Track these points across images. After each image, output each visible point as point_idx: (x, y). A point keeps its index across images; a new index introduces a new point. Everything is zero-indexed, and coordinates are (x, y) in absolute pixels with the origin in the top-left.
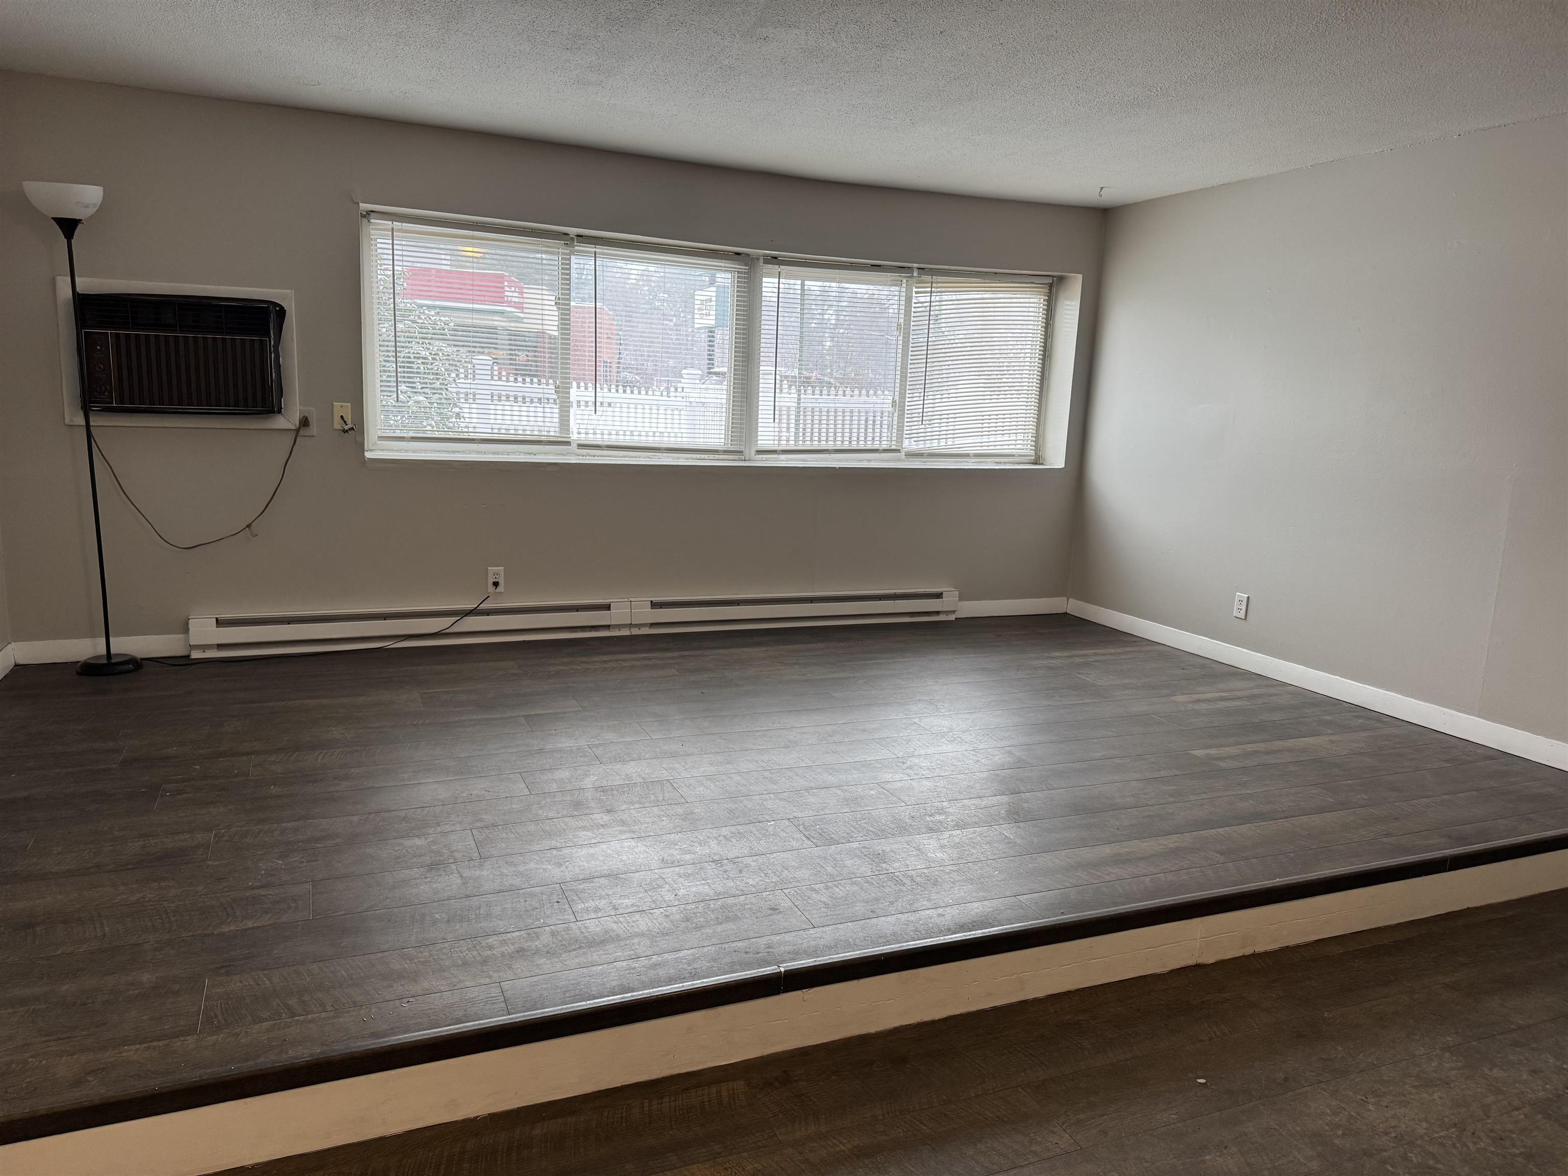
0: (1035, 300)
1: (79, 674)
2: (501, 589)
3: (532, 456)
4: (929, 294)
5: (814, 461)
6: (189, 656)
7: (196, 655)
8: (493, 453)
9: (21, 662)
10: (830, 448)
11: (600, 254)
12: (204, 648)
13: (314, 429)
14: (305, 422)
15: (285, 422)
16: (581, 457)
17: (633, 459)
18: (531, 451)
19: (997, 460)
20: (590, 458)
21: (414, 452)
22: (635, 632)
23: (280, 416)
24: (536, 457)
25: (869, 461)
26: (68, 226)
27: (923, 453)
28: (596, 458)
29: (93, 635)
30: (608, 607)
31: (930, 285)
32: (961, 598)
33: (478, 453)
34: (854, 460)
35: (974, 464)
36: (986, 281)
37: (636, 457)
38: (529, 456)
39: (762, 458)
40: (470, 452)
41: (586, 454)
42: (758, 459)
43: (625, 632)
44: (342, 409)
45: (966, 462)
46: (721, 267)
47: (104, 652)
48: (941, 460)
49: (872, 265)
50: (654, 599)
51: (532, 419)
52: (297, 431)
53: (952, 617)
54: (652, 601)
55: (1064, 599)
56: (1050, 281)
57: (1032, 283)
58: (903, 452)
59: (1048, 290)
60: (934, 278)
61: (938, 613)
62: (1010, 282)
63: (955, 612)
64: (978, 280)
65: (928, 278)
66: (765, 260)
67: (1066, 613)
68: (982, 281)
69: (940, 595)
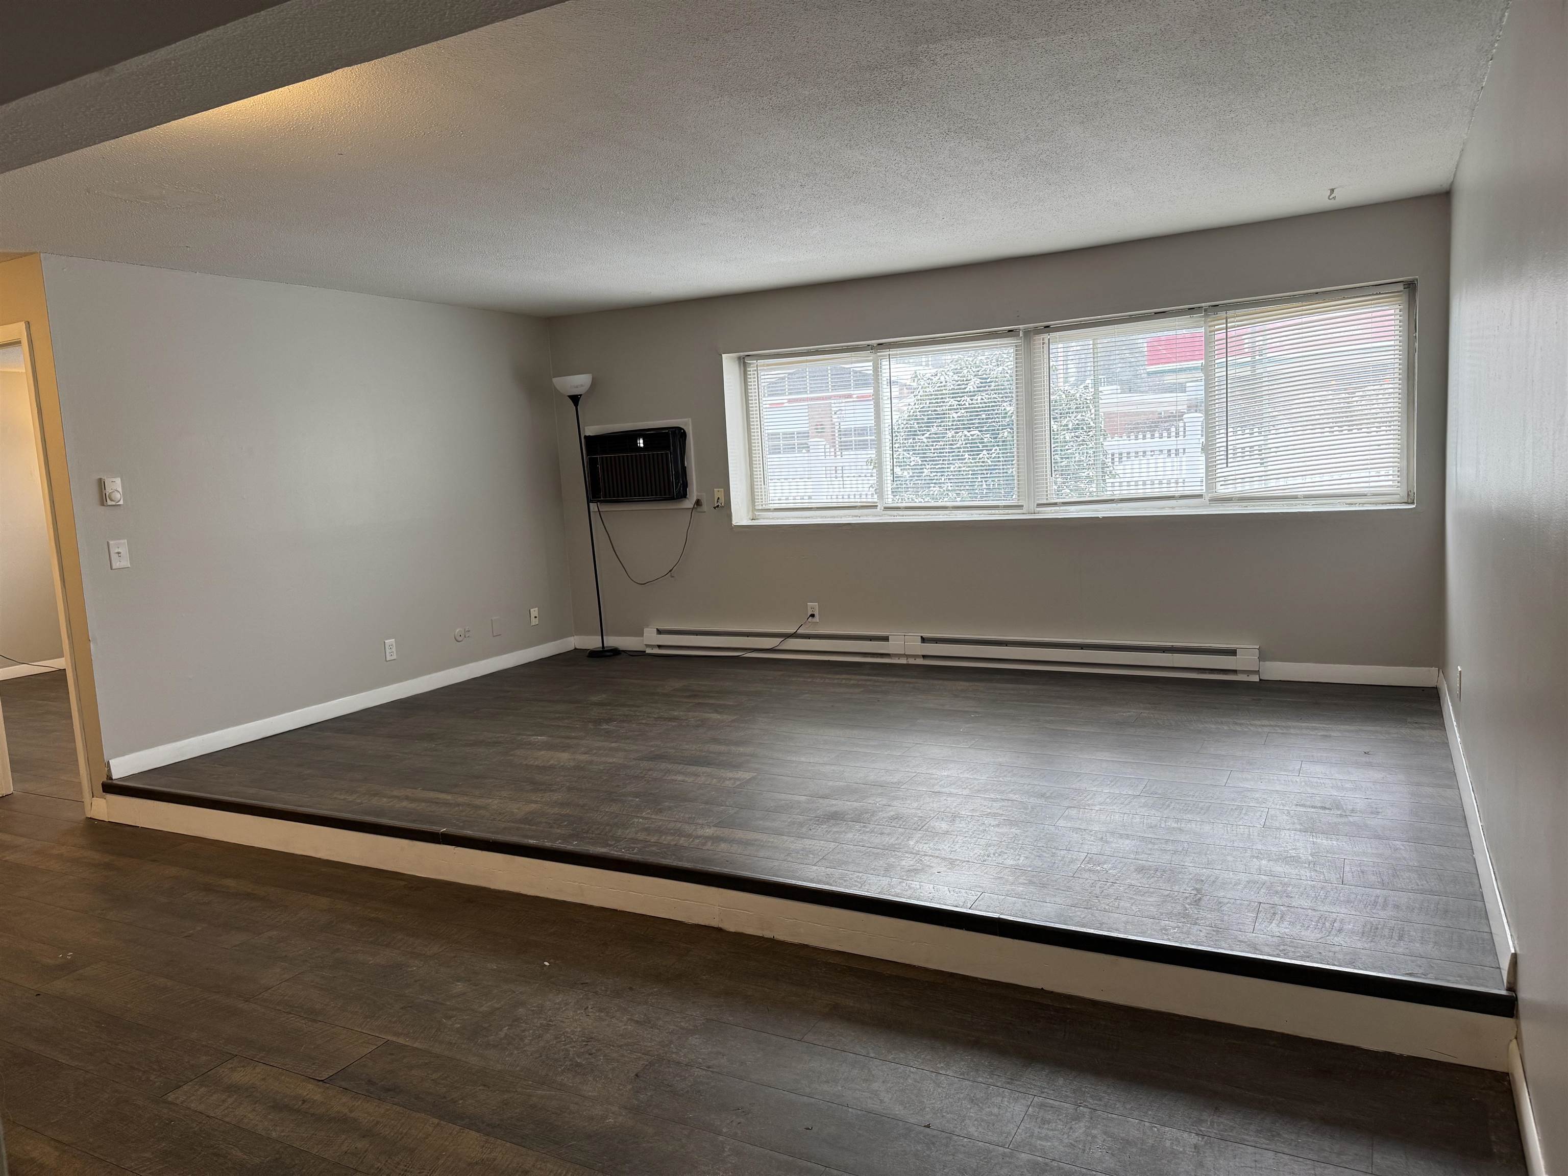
0: (1392, 312)
1: (588, 657)
2: (817, 619)
3: (858, 518)
4: (1225, 331)
5: (1108, 511)
6: (645, 652)
7: (649, 651)
8: (831, 517)
9: (577, 647)
10: (1116, 498)
11: (893, 355)
12: (652, 646)
13: (705, 507)
14: (698, 503)
15: (688, 503)
16: (893, 517)
17: (933, 517)
18: (856, 515)
19: (1349, 501)
20: (900, 517)
21: (782, 519)
22: (912, 661)
23: (687, 500)
24: (861, 518)
25: (1173, 508)
26: (575, 399)
27: (1232, 498)
28: (904, 517)
29: (595, 634)
30: (886, 639)
31: (1225, 321)
32: (1262, 657)
33: (822, 517)
34: (1154, 508)
35: (1315, 506)
36: (1304, 304)
37: (936, 515)
38: (855, 518)
39: (1051, 510)
40: (817, 517)
41: (896, 514)
42: (1047, 512)
43: (903, 661)
44: (719, 493)
45: (1303, 504)
46: (997, 345)
47: (601, 645)
48: (1267, 503)
49: (1155, 313)
50: (925, 635)
51: (831, 490)
52: (693, 509)
53: (1255, 678)
54: (922, 637)
55: (1434, 670)
56: (1401, 287)
57: (1377, 294)
58: (1207, 497)
59: (1405, 298)
60: (1230, 313)
61: (1235, 672)
62: (1344, 298)
63: (1257, 672)
64: (1295, 304)
65: (1223, 314)
66: (1037, 331)
67: (1436, 688)
68: (1300, 304)
69: (1233, 652)
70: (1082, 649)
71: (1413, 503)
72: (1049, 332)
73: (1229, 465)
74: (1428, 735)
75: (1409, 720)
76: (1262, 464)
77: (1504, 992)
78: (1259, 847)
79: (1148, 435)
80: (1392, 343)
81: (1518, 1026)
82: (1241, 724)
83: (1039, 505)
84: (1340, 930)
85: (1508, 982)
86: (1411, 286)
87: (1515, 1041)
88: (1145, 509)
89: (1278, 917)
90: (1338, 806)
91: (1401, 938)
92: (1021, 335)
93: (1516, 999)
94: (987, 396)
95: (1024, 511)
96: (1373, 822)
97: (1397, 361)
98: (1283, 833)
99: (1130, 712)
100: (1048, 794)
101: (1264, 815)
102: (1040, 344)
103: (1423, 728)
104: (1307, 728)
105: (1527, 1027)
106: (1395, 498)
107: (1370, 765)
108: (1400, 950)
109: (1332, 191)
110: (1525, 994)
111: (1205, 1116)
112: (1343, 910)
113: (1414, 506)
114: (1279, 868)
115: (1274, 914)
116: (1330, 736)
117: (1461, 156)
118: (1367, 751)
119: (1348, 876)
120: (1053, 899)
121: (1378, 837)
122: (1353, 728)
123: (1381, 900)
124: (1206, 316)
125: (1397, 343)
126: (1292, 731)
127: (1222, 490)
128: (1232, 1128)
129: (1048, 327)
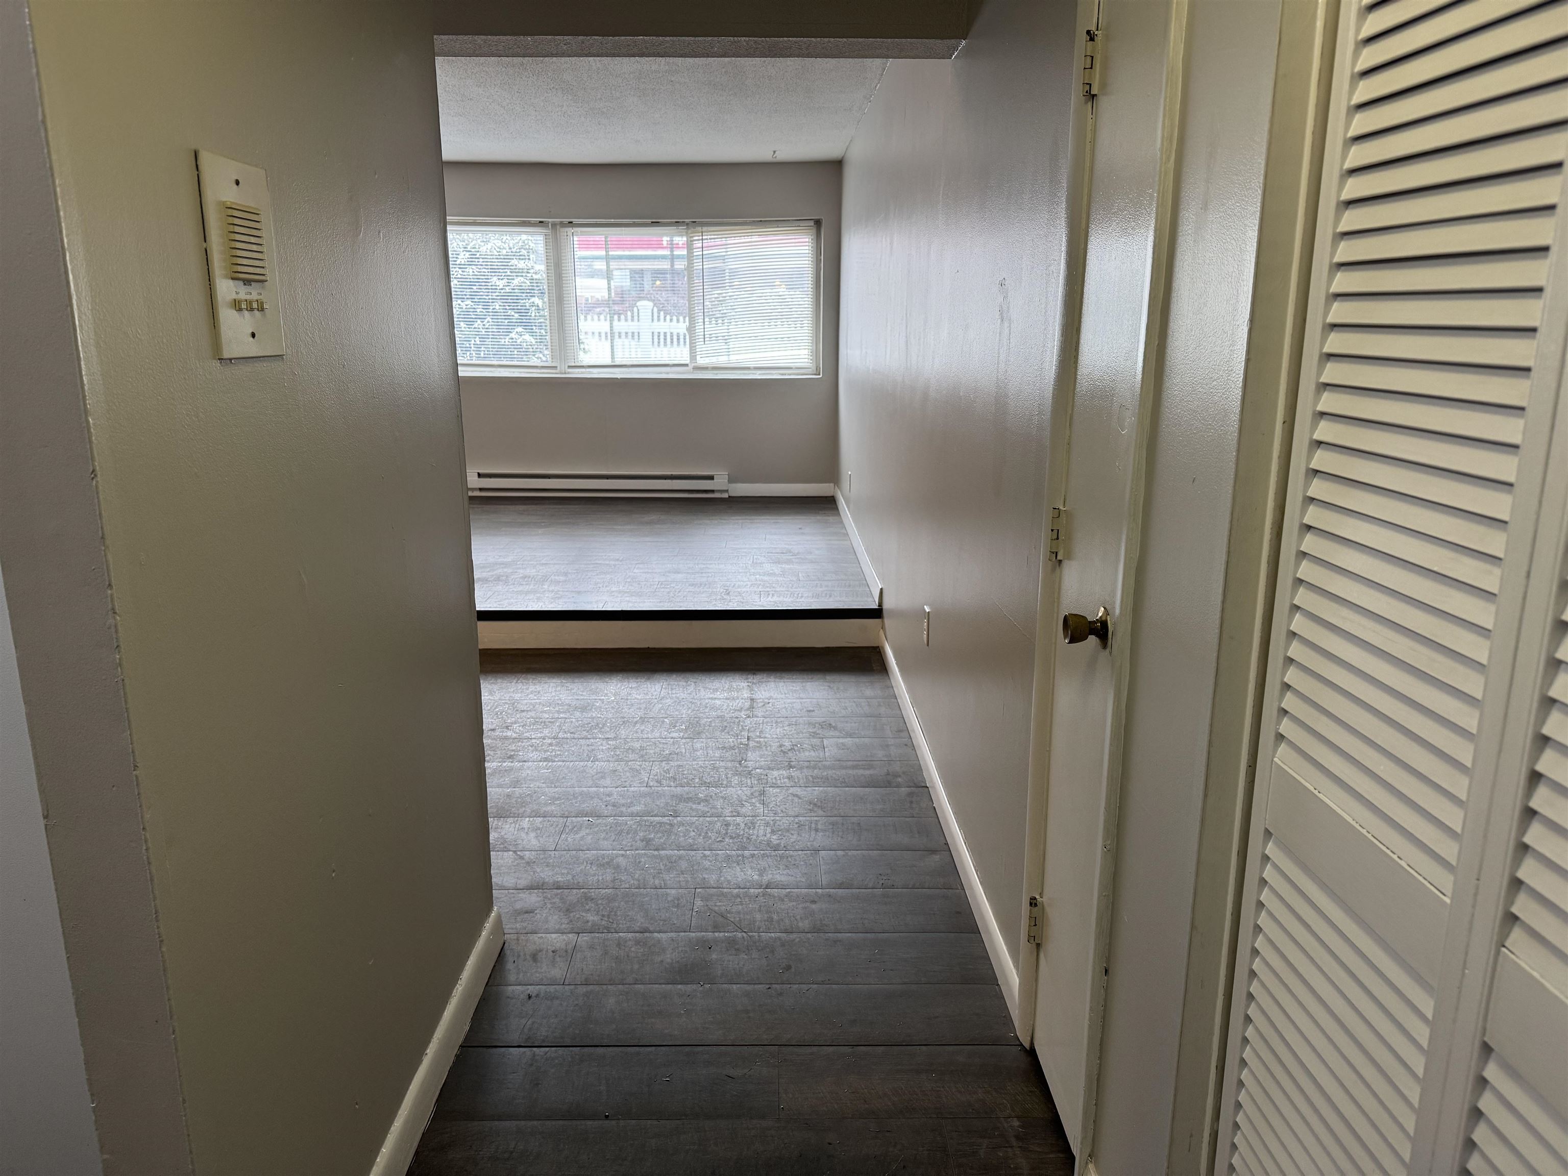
0: (807, 240)
4: (701, 241)
10: (627, 364)
19: (780, 371)
25: (668, 373)
27: (707, 367)
31: (700, 233)
32: (731, 481)
36: (753, 227)
39: (579, 371)
45: (753, 374)
46: (531, 232)
48: (727, 372)
49: (651, 222)
50: (481, 471)
53: (726, 495)
54: (478, 473)
55: (832, 485)
56: (812, 223)
57: (798, 226)
58: (691, 367)
59: (814, 231)
60: (705, 229)
61: (713, 491)
62: (778, 227)
63: (727, 491)
64: (746, 227)
65: (699, 229)
66: (563, 225)
67: (833, 497)
68: (750, 227)
69: (711, 478)
70: (608, 479)
71: (819, 374)
72: (572, 227)
73: (706, 343)
74: (831, 519)
75: (820, 512)
76: (726, 343)
77: (877, 607)
78: (753, 571)
79: (675, 318)
80: (807, 262)
81: (883, 622)
82: (725, 520)
83: (569, 367)
84: (802, 597)
85: (879, 603)
86: (818, 223)
87: (881, 630)
88: (648, 373)
89: (771, 595)
90: (790, 552)
91: (830, 596)
92: (550, 227)
93: (882, 609)
94: (478, 270)
95: (557, 371)
96: (810, 557)
97: (810, 275)
98: (764, 565)
99: (654, 517)
100: (621, 559)
101: (752, 558)
102: (564, 236)
103: (829, 516)
104: (764, 519)
105: (887, 621)
106: (810, 371)
107: (803, 534)
108: (832, 600)
109: (774, 152)
110: (886, 605)
111: (749, 676)
112: (802, 590)
113: (821, 376)
114: (766, 578)
115: (769, 594)
116: (778, 522)
117: (850, 143)
118: (800, 527)
119: (801, 578)
120: (649, 601)
121: (812, 562)
122: (790, 518)
123: (819, 585)
124: (688, 228)
125: (810, 262)
126: (755, 521)
127: (701, 361)
128: (763, 678)
129: (571, 222)
